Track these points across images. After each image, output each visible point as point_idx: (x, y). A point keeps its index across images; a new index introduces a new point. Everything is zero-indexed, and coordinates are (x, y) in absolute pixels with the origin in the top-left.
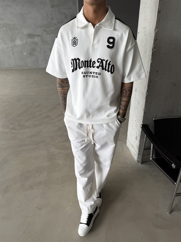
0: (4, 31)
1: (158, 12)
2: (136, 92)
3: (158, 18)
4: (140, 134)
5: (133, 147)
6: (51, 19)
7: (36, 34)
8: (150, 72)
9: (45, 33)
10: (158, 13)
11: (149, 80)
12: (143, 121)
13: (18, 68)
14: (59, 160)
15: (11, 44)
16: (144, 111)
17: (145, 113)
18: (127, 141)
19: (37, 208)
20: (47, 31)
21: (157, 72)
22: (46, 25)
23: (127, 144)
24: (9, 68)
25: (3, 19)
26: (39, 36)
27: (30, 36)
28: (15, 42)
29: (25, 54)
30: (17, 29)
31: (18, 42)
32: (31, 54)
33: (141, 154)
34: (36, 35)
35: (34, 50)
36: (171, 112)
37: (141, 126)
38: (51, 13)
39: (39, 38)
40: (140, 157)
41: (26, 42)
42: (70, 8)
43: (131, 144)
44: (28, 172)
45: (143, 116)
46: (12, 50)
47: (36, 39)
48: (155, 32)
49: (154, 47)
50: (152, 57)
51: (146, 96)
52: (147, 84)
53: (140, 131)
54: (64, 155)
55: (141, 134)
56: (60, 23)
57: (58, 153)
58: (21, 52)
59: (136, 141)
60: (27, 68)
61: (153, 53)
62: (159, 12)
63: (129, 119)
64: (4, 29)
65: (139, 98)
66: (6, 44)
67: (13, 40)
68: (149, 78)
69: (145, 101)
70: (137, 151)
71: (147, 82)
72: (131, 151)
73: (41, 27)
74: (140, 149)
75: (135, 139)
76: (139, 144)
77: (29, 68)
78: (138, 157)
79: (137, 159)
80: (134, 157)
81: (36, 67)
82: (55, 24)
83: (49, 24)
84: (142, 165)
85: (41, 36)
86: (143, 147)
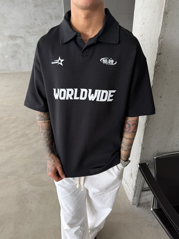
1: (164, 13)
3: (164, 23)
4: (136, 173)
5: (126, 183)
6: (35, 20)
7: (19, 35)
9: (27, 34)
10: (164, 15)
12: (140, 158)
14: (31, 203)
16: (141, 147)
17: (143, 149)
20: (29, 33)
21: (161, 97)
22: (29, 26)
26: (21, 37)
27: (12, 37)
29: (7, 56)
32: (13, 57)
34: (18, 37)
35: (16, 52)
36: (176, 145)
37: (138, 165)
38: (34, 13)
39: (22, 40)
40: (136, 199)
41: (7, 44)
42: (55, 8)
45: (140, 152)
47: (19, 41)
48: (159, 42)
49: (157, 64)
50: (154, 77)
51: (145, 128)
54: (39, 194)
55: (138, 173)
56: (44, 24)
57: (31, 191)
58: (2, 55)
59: (131, 178)
60: (9, 72)
61: (155, 71)
62: (166, 13)
69: (143, 134)
70: (133, 192)
72: (124, 186)
73: (24, 28)
74: (135, 190)
75: (130, 176)
76: (135, 184)
77: (11, 72)
78: (133, 199)
79: (132, 201)
80: (127, 195)
81: (19, 71)
82: (39, 25)
83: (32, 25)
84: (138, 208)
85: (24, 38)
86: (140, 188)
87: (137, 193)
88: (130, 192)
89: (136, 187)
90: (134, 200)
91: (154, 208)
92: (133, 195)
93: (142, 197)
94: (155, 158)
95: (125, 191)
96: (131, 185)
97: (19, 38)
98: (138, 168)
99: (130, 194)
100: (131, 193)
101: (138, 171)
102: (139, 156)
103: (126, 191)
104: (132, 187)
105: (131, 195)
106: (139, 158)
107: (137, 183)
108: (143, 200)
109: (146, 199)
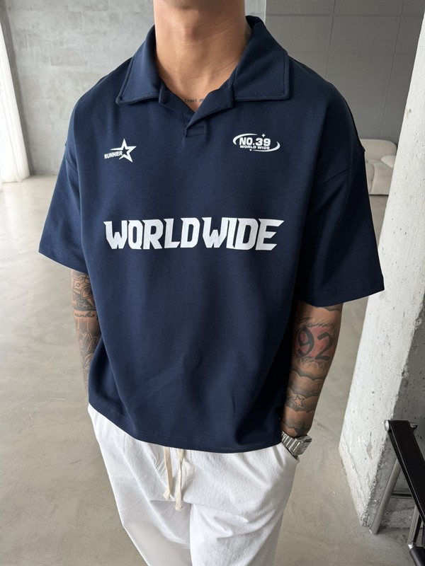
12: (395, 406)
16: (401, 377)
33: (379, 502)
37: (387, 425)
40: (374, 512)
45: (397, 390)
55: (385, 444)
72: (348, 474)
74: (375, 490)
76: (375, 474)
78: (367, 511)
79: (364, 517)
80: (354, 500)
86: (386, 486)
87: (378, 497)
88: (361, 492)
89: (377, 481)
90: (368, 513)
92: (368, 501)
93: (391, 511)
95: (349, 488)
96: (365, 474)
99: (360, 496)
100: (362, 495)
103: (352, 487)
104: (367, 480)
105: (363, 499)
107: (380, 471)
108: (395, 519)
109: (402, 520)
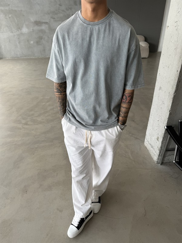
0: (10, 18)
2: (161, 91)
4: (162, 135)
5: (152, 147)
6: (59, 5)
7: (44, 21)
8: (180, 72)
9: (52, 20)
11: (178, 80)
13: (24, 58)
15: (17, 32)
16: (169, 112)
17: (170, 114)
18: (146, 140)
19: (58, 209)
20: (54, 18)
22: (54, 12)
23: (145, 143)
24: (15, 57)
25: (9, 5)
26: (46, 23)
27: (37, 23)
28: (21, 30)
29: (32, 42)
30: (24, 16)
31: (25, 30)
32: (38, 43)
33: (162, 155)
35: (41, 38)
37: (166, 127)
39: (47, 26)
40: (160, 158)
41: (33, 30)
43: (150, 144)
44: (45, 171)
45: (168, 117)
46: (19, 39)
47: (44, 27)
51: (174, 97)
52: (176, 84)
53: (164, 132)
55: (164, 135)
56: (68, 10)
58: (28, 41)
59: (157, 142)
60: (34, 57)
63: (150, 118)
64: (10, 16)
65: (163, 97)
66: (12, 32)
67: (19, 28)
68: (179, 77)
69: (171, 102)
70: (158, 152)
71: (176, 82)
72: (149, 151)
73: (49, 14)
74: (161, 150)
75: (156, 139)
76: (161, 145)
77: (36, 58)
80: (153, 157)
81: (43, 56)
82: (63, 11)
83: (57, 10)
84: (161, 166)
85: (49, 24)
86: (164, 149)
87: (161, 153)
88: (155, 153)
89: (161, 147)
90: (158, 159)
91: (177, 160)
92: (158, 155)
93: (165, 157)
94: (180, 121)
95: (150, 154)
96: (157, 147)
97: (44, 24)
98: (165, 130)
99: (155, 155)
101: (165, 133)
102: (167, 120)
104: (157, 149)
106: (167, 122)
108: (166, 160)
109: (168, 160)
